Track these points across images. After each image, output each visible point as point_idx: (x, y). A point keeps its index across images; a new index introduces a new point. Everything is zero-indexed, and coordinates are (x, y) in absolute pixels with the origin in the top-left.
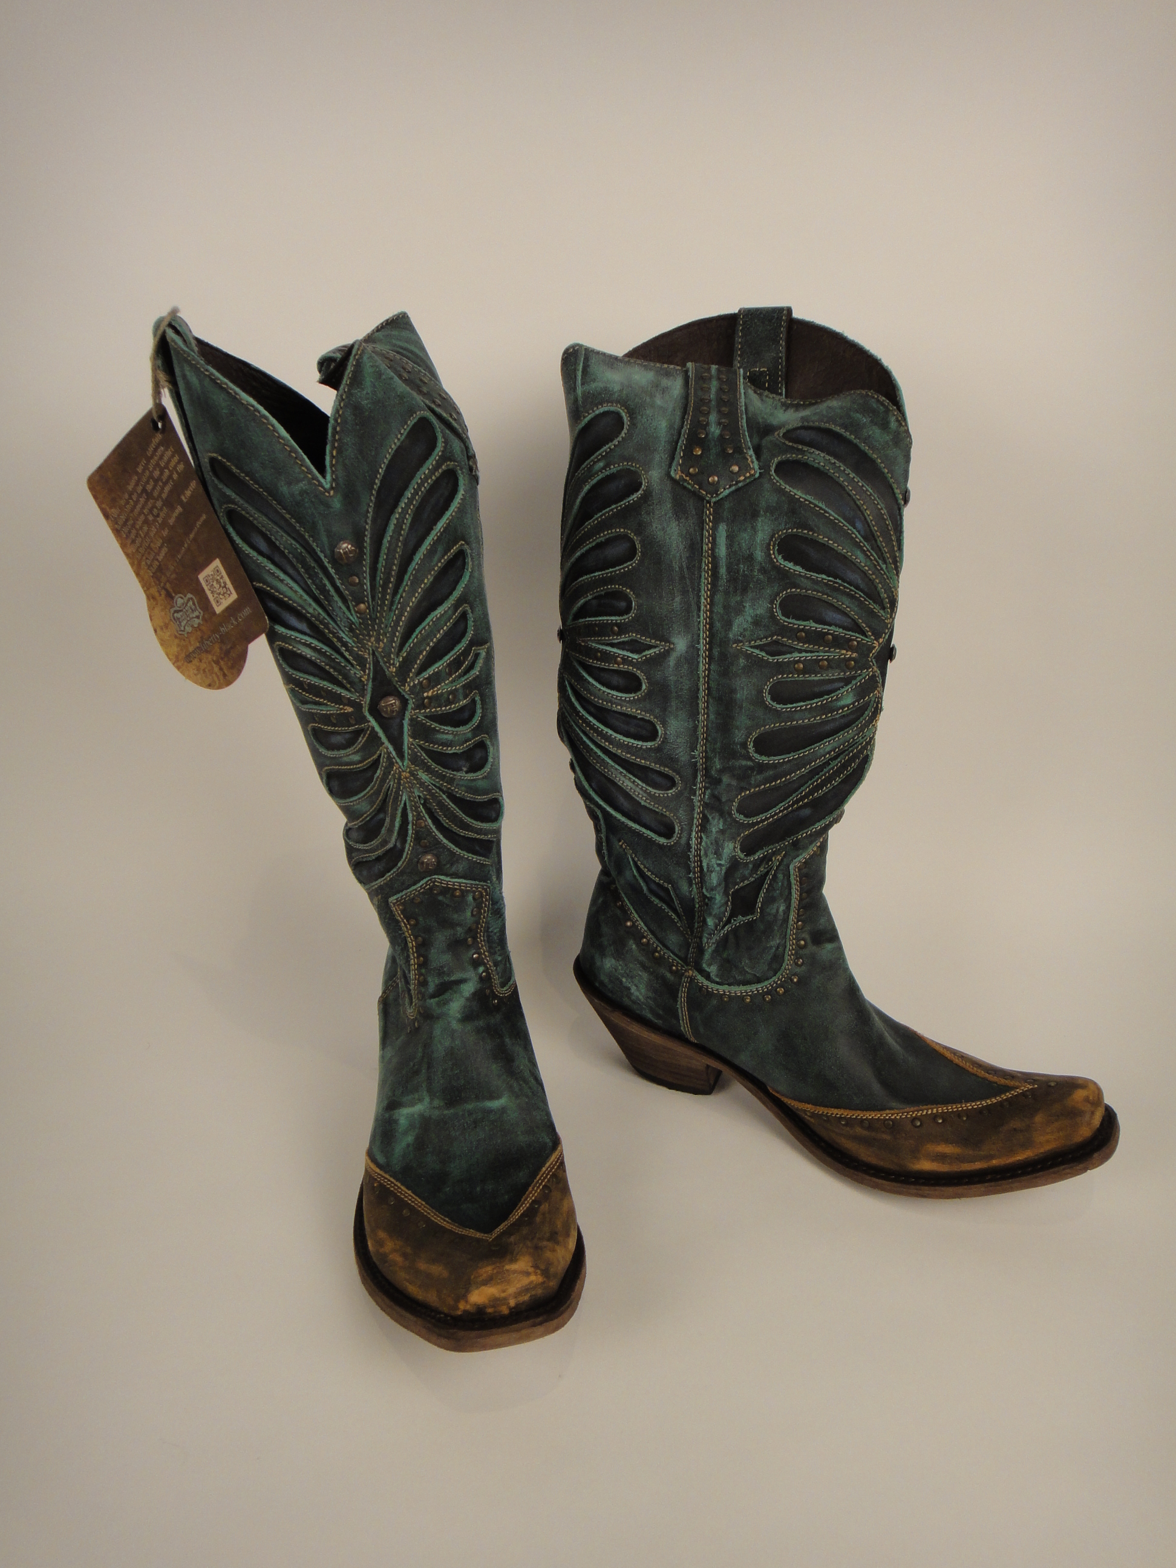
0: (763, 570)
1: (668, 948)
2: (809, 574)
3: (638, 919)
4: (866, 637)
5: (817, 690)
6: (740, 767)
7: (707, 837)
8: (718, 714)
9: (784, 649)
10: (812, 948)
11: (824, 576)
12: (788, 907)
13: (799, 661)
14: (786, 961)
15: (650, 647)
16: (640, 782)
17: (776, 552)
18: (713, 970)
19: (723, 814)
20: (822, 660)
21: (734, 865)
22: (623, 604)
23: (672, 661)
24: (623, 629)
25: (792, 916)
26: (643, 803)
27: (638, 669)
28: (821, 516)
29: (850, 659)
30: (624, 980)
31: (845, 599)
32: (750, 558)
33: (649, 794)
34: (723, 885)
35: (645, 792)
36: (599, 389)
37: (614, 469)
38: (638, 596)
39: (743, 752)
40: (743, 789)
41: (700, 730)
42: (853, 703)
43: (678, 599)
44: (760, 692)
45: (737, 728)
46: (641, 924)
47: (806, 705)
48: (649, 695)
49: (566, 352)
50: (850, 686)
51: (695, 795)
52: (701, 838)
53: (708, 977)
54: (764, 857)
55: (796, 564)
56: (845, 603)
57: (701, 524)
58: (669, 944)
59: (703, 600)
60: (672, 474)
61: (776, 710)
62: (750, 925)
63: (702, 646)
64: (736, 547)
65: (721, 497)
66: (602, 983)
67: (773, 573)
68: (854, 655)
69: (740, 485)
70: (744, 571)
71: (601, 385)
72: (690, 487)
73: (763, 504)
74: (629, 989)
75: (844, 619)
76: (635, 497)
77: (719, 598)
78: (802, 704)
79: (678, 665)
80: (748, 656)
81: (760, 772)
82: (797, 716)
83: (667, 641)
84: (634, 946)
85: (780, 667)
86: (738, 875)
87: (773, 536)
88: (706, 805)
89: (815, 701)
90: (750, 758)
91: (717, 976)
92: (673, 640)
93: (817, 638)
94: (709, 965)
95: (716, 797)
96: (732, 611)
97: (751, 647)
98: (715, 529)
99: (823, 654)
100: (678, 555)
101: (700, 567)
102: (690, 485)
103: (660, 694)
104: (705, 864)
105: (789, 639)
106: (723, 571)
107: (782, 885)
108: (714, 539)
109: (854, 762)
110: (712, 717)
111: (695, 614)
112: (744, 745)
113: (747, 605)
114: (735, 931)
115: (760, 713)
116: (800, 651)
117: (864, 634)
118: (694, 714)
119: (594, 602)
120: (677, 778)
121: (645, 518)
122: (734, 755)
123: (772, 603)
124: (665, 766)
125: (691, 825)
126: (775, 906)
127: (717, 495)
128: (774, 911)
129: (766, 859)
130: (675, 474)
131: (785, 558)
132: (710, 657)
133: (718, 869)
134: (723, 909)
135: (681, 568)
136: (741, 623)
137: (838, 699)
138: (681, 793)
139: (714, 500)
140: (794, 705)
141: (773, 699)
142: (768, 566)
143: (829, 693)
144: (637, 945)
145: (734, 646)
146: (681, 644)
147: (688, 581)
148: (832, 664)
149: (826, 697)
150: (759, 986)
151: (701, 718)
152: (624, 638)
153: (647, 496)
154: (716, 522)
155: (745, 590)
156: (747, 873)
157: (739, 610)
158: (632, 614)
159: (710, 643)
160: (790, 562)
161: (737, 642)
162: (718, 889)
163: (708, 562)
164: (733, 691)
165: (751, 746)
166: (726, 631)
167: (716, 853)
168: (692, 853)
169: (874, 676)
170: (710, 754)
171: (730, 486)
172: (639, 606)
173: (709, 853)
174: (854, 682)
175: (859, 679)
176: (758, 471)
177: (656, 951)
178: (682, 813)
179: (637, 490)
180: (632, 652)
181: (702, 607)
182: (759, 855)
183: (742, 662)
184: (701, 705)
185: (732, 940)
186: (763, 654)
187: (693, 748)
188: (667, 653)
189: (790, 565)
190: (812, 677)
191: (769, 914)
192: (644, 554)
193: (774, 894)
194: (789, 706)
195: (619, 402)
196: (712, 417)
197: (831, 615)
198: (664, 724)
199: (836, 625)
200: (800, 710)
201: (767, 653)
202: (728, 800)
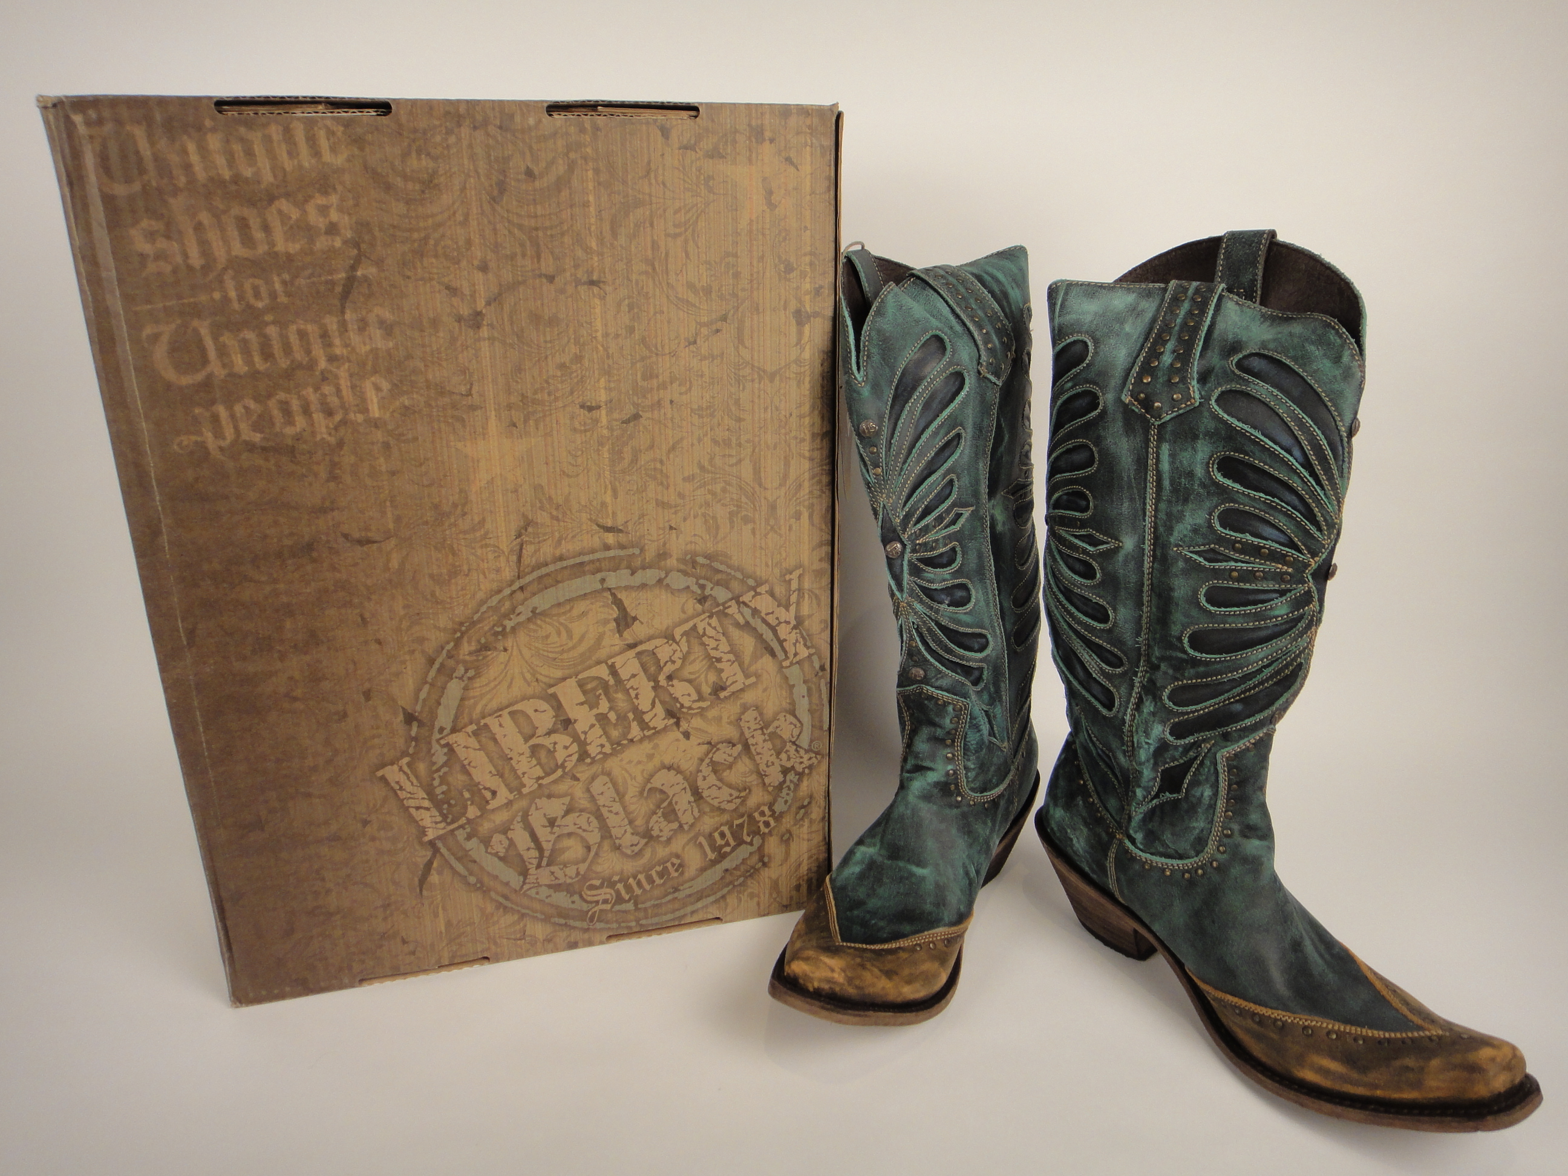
0: (1203, 485)
1: (1108, 810)
2: (1247, 491)
3: (1089, 780)
4: (1302, 554)
5: (1251, 597)
6: (1177, 658)
7: (1139, 716)
8: (1158, 608)
9: (1220, 557)
10: (1238, 839)
11: (1262, 495)
12: (1216, 794)
13: (1235, 570)
14: (1209, 846)
15: (1104, 543)
16: (1095, 657)
17: (1215, 470)
18: (1139, 837)
19: (1157, 698)
20: (1257, 571)
21: (1163, 747)
22: (1084, 503)
23: (1121, 556)
24: (1083, 524)
25: (1221, 804)
26: (1094, 675)
27: (1094, 560)
28: (1256, 443)
29: (1286, 573)
30: (1069, 831)
31: (1281, 517)
32: (1190, 475)
33: (1101, 669)
34: (1152, 761)
35: (1098, 666)
36: (1072, 321)
37: (1079, 389)
38: (1094, 497)
39: (1179, 644)
40: (1177, 679)
41: (1144, 621)
42: (1287, 614)
43: (1126, 505)
44: (1195, 594)
45: (1175, 623)
46: (1090, 785)
47: (1240, 611)
48: (1102, 583)
49: (1050, 288)
50: (1284, 598)
51: (1136, 676)
52: (1135, 716)
53: (1133, 841)
54: (1195, 742)
55: (1235, 481)
56: (1282, 522)
57: (1147, 441)
58: (1109, 806)
59: (1148, 507)
60: (1123, 397)
61: (1210, 611)
62: (1176, 803)
63: (1147, 547)
64: (1178, 464)
65: (1165, 420)
66: (1052, 829)
67: (1213, 489)
68: (1290, 570)
69: (1182, 412)
70: (1185, 484)
71: (1074, 316)
72: (1137, 410)
73: (1202, 430)
74: (1071, 840)
75: (1281, 536)
76: (1094, 414)
77: (1163, 506)
78: (1236, 609)
79: (1126, 561)
80: (1188, 560)
81: (1193, 667)
82: (1230, 620)
83: (1117, 539)
84: (1081, 802)
85: (1216, 573)
86: (1168, 755)
87: (1212, 456)
88: (1143, 687)
89: (1249, 607)
90: (1185, 652)
91: (1141, 843)
92: (1124, 540)
93: (1255, 551)
94: (1136, 832)
95: (1151, 681)
96: (1172, 520)
97: (1191, 552)
98: (1158, 447)
99: (1258, 565)
100: (1127, 466)
101: (1146, 479)
102: (1137, 408)
103: (1112, 583)
104: (1135, 740)
105: (1226, 548)
106: (1166, 483)
107: (1209, 771)
108: (1158, 456)
109: (1288, 669)
110: (1154, 609)
111: (1141, 518)
112: (1179, 639)
113: (1188, 514)
114: (1161, 806)
115: (1194, 612)
116: (1236, 561)
117: (1300, 551)
118: (1139, 604)
119: (1065, 497)
120: (1125, 659)
121: (1102, 433)
122: (1170, 646)
123: (1210, 514)
124: (1115, 647)
125: (1128, 702)
126: (1200, 789)
127: (1160, 419)
128: (1198, 794)
129: (1196, 745)
130: (1127, 399)
131: (1225, 476)
132: (1154, 557)
133: (1146, 746)
134: (1151, 784)
135: (1129, 477)
136: (1181, 530)
137: (1272, 609)
138: (1125, 674)
139: (1158, 422)
140: (1228, 609)
141: (1208, 601)
142: (1207, 482)
143: (1263, 602)
144: (1084, 802)
145: (1175, 549)
146: (1128, 543)
147: (1135, 491)
148: (1267, 576)
149: (1260, 605)
150: (1180, 862)
151: (1145, 609)
152: (1083, 532)
153: (1104, 412)
154: (1161, 439)
155: (1186, 501)
156: (1177, 754)
157: (1181, 518)
158: (1090, 513)
159: (1154, 545)
160: (1229, 479)
161: (1178, 546)
162: (1147, 764)
163: (1153, 475)
164: (1171, 590)
165: (1186, 641)
166: (1168, 537)
167: (1145, 732)
168: (1126, 728)
169: (1308, 593)
170: (1152, 643)
171: (1173, 412)
172: (1095, 507)
173: (1139, 730)
174: (1288, 595)
175: (1293, 592)
176: (1198, 401)
177: (1098, 811)
178: (1123, 690)
179: (1096, 409)
180: (1090, 545)
181: (1148, 514)
182: (1190, 739)
183: (1181, 564)
184: (1145, 599)
185: (1158, 813)
186: (1201, 559)
187: (1138, 635)
188: (1117, 550)
189: (1228, 482)
190: (1248, 586)
191: (1194, 796)
192: (1101, 463)
193: (1201, 778)
194: (1223, 609)
195: (1087, 332)
196: (1170, 346)
197: (1268, 531)
198: (1115, 610)
199: (1273, 541)
200: (1234, 615)
201: (1205, 559)
202: (1162, 687)
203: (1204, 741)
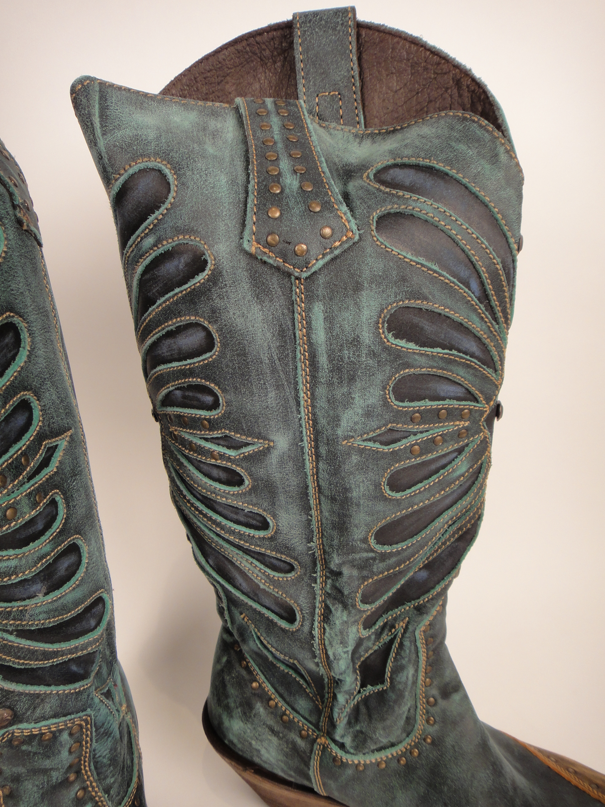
0: (373, 354)
1: (297, 712)
2: (424, 350)
3: (265, 680)
4: (479, 403)
5: (433, 467)
6: (363, 559)
7: (331, 629)
8: (332, 512)
9: (400, 435)
10: (442, 703)
11: (439, 350)
12: (417, 671)
13: (415, 444)
14: (419, 722)
15: (247, 444)
16: (258, 565)
17: (386, 331)
18: (348, 741)
19: (347, 606)
20: (437, 436)
21: (358, 645)
22: (209, 399)
23: (274, 458)
24: (213, 424)
25: (421, 676)
27: (237, 465)
28: (433, 279)
29: (463, 428)
31: (461, 370)
32: (356, 342)
33: (267, 576)
34: (350, 664)
35: (263, 573)
37: (167, 246)
38: (225, 391)
39: (364, 546)
40: (365, 578)
41: (315, 526)
43: (272, 394)
44: (377, 486)
45: (356, 526)
46: (268, 687)
47: (425, 486)
48: (254, 489)
50: (464, 455)
51: (315, 583)
52: (324, 629)
53: (342, 746)
54: (386, 624)
55: (408, 341)
56: (460, 374)
57: (291, 306)
58: (298, 707)
59: (302, 394)
60: (246, 246)
61: (395, 499)
62: (381, 695)
63: (306, 444)
64: (337, 330)
65: (313, 270)
67: (384, 356)
68: (467, 424)
69: (337, 252)
70: (349, 358)
72: (270, 261)
73: (366, 273)
74: (259, 751)
75: (460, 390)
76: (201, 278)
77: (321, 390)
78: (420, 485)
79: (282, 463)
80: (361, 451)
81: (384, 560)
82: (416, 500)
83: (265, 439)
84: (262, 710)
85: (395, 456)
86: (363, 649)
87: (382, 311)
89: (433, 478)
90: (372, 551)
91: (352, 747)
92: (272, 437)
93: (434, 416)
94: (343, 736)
95: (337, 589)
96: (339, 405)
98: (308, 310)
99: (438, 430)
100: (266, 344)
101: (295, 358)
102: (273, 259)
103: (266, 489)
104: (330, 653)
105: (405, 423)
106: (323, 360)
107: (410, 651)
108: (309, 324)
110: (326, 513)
111: (294, 409)
112: (365, 540)
113: (356, 396)
114: (366, 701)
115: (380, 506)
116: (416, 433)
117: (476, 400)
118: (306, 509)
119: (179, 393)
120: (295, 563)
121: (218, 303)
122: (353, 549)
123: (384, 389)
124: (283, 553)
125: (313, 614)
126: (405, 673)
127: (308, 268)
129: (387, 626)
131: (396, 336)
132: (318, 456)
134: (353, 685)
135: (271, 358)
137: (454, 471)
138: (299, 579)
139: (304, 275)
140: (413, 489)
141: (391, 489)
142: (377, 349)
143: (445, 467)
144: (265, 708)
145: (344, 441)
146: (281, 442)
147: (282, 376)
148: (446, 439)
149: (443, 471)
150: (393, 750)
151: (313, 512)
152: (216, 434)
153: (216, 277)
154: (310, 302)
155: (352, 379)
156: (370, 644)
157: (348, 402)
158: (221, 410)
159: (316, 440)
160: (402, 339)
161: (347, 438)
162: (347, 669)
163: (304, 351)
164: (347, 490)
165: (371, 538)
166: (333, 428)
167: (341, 643)
168: (316, 642)
169: (484, 441)
170: (328, 548)
171: (325, 255)
172: (228, 403)
173: (334, 643)
174: (467, 449)
175: (470, 446)
176: (357, 233)
177: (284, 714)
178: (302, 600)
179: (203, 270)
180: (228, 448)
181: (302, 403)
182: (380, 623)
183: (355, 458)
184: (313, 502)
185: (363, 709)
186: (377, 445)
187: (310, 540)
188: (267, 451)
189: (402, 343)
190: (430, 457)
191: (400, 683)
192: (224, 345)
193: (404, 662)
194: (408, 491)
195: (156, 154)
196: (285, 165)
197: (445, 389)
198: (274, 516)
199: (450, 399)
200: (420, 493)
201: (382, 443)
202: (350, 593)
203: (395, 619)
